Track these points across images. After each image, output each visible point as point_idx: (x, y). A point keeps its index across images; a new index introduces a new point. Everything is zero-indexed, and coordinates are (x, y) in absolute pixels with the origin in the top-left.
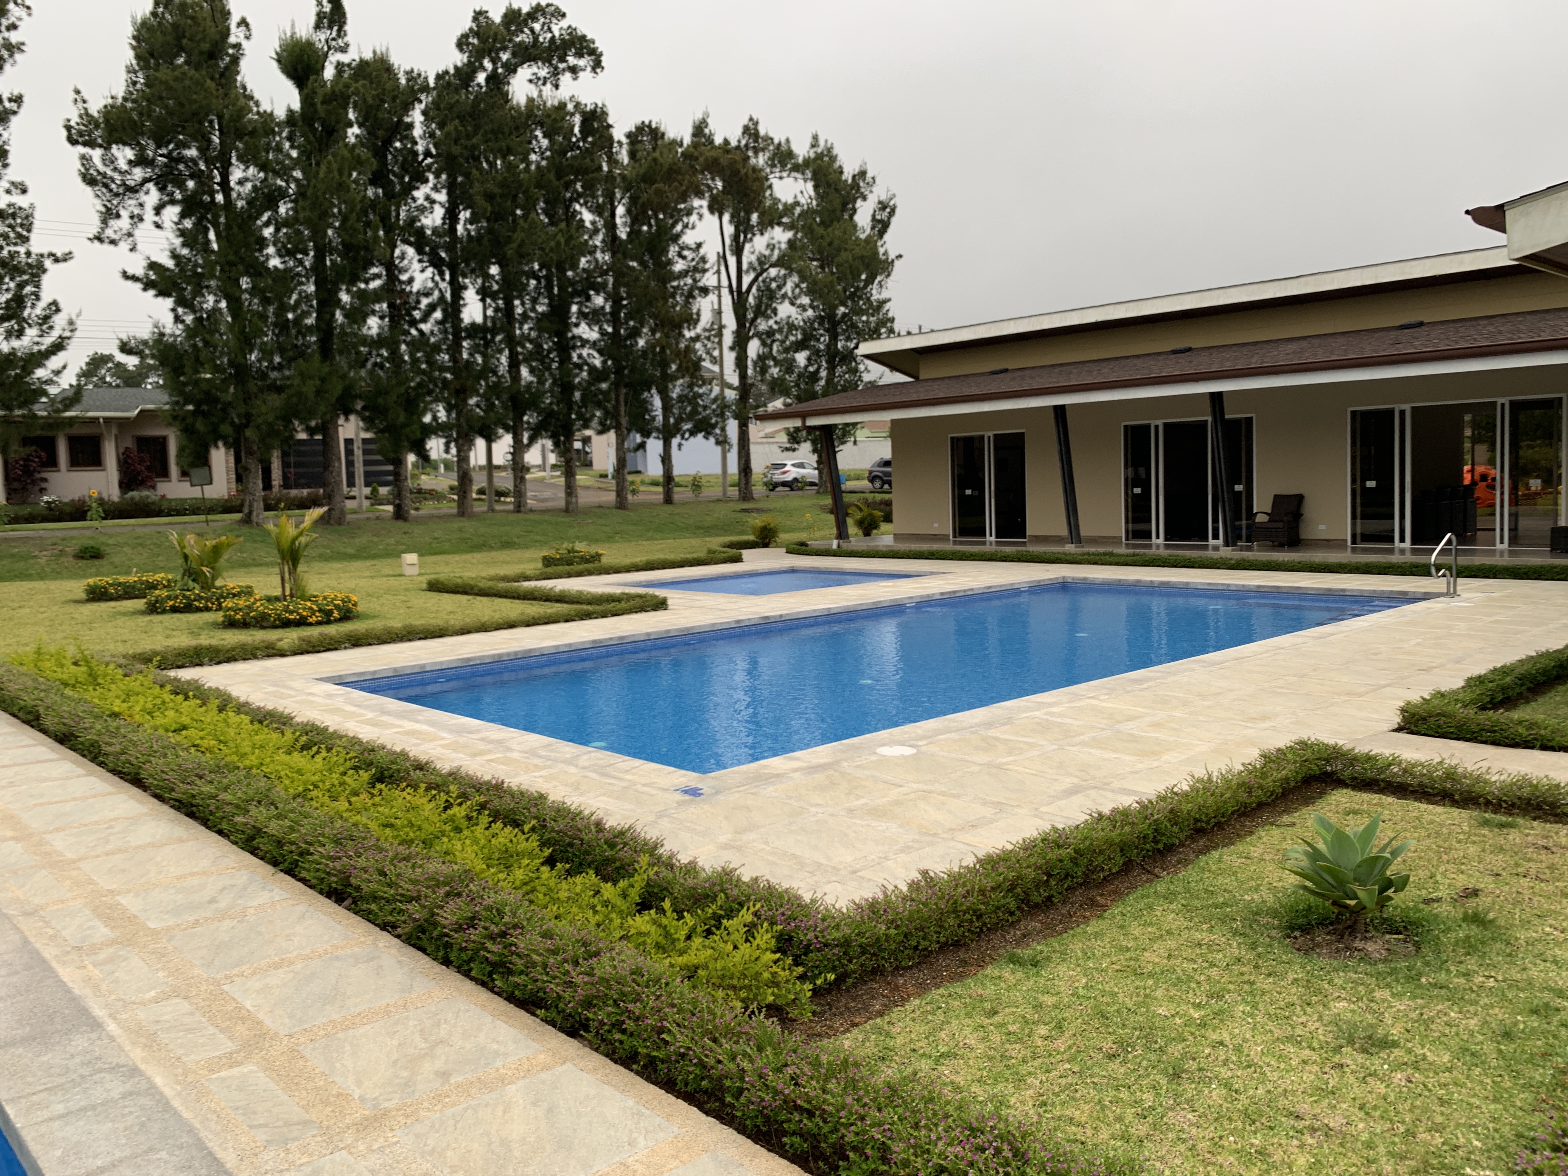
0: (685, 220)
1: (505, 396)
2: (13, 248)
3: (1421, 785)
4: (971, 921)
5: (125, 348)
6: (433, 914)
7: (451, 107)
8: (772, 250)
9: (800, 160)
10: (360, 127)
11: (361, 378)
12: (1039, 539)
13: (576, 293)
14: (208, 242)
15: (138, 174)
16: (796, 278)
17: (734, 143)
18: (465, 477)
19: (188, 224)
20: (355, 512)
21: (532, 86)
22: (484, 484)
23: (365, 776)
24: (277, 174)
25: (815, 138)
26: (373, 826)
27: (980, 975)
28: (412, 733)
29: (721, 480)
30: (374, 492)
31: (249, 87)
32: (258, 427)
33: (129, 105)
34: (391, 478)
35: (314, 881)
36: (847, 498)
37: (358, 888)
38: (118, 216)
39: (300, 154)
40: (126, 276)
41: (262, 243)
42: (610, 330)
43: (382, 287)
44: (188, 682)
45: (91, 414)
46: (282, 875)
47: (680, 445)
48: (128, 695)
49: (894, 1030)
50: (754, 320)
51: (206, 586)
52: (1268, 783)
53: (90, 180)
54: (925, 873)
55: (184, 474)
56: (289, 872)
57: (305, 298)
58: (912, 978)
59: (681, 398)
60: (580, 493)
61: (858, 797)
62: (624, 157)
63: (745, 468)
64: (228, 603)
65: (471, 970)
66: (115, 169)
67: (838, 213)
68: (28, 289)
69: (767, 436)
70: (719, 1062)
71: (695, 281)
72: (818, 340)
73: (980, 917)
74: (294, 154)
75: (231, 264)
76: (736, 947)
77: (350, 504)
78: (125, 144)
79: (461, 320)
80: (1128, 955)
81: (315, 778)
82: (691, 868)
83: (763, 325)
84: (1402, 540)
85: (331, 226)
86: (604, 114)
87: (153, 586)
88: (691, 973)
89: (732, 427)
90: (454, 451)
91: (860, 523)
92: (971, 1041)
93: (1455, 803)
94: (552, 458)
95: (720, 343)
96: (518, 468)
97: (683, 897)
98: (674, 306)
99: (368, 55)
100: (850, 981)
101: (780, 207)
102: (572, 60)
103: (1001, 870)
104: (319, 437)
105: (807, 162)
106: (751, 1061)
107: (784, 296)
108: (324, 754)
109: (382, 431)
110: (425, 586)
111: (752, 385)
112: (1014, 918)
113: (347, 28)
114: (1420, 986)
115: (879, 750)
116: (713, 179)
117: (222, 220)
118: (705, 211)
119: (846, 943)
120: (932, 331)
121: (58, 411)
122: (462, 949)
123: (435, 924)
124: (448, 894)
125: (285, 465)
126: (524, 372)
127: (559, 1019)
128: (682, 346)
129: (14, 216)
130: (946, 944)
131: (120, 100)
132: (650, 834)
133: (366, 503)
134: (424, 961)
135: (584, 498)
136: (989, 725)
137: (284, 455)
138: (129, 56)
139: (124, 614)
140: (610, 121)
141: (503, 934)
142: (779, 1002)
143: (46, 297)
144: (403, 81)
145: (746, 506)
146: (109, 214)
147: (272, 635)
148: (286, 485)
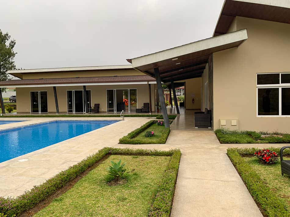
3: (124, 153)
4: (46, 194)
12: (50, 113)
27: (49, 205)
52: (100, 156)
54: (35, 186)
58: (33, 210)
61: (15, 172)
67: (1, 42)
73: (48, 193)
80: (79, 194)
84: (115, 111)
91: (8, 110)
93: (129, 155)
103: (52, 182)
112: (55, 191)
114: (129, 188)
115: (19, 161)
119: (17, 206)
120: (24, 69)
130: (41, 201)
136: (44, 152)
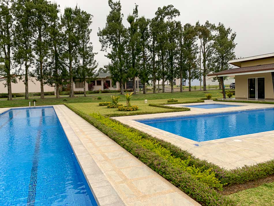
0: (194, 40)
1: (161, 73)
2: (90, 52)
4: (256, 176)
5: (105, 67)
6: (153, 162)
7: (154, 24)
8: (211, 44)
9: (217, 27)
10: (140, 29)
11: (139, 71)
13: (174, 54)
14: (117, 50)
15: (107, 40)
16: (215, 49)
17: (204, 26)
18: (155, 87)
19: (114, 47)
20: (137, 92)
21: (168, 19)
22: (158, 88)
23: (141, 137)
24: (127, 38)
25: (220, 23)
26: (142, 145)
27: (258, 187)
28: (147, 130)
29: (200, 87)
30: (140, 89)
31: (123, 24)
32: (123, 79)
33: (106, 29)
34: (143, 87)
35: (133, 154)
36: (225, 90)
37: (140, 156)
38: (104, 47)
39: (130, 34)
40: (105, 56)
41: (124, 49)
42: (180, 61)
43: (142, 56)
44: (114, 119)
45: (100, 77)
46: (128, 152)
47: (192, 81)
48: (106, 121)
49: (240, 196)
50: (207, 57)
51: (116, 104)
53: (100, 41)
54: (246, 166)
55: (112, 86)
56: (129, 152)
57: (131, 58)
58: (243, 186)
59: (193, 72)
60: (174, 89)
61: (230, 149)
62: (183, 30)
63: (205, 85)
64: (119, 107)
65: (159, 173)
66: (104, 39)
67: (224, 37)
68: (92, 58)
69: (209, 79)
70: (205, 197)
71: (196, 51)
72: (220, 61)
73: (258, 176)
74: (129, 34)
75: (120, 53)
76: (207, 175)
77: (137, 91)
78: (105, 35)
79: (155, 60)
81: (133, 137)
82: (198, 159)
83: (209, 58)
85: (135, 46)
86: (180, 23)
87: (108, 104)
88: (199, 179)
89: (202, 77)
90: (153, 82)
91: (228, 95)
92: (257, 201)
94: (169, 83)
95: (200, 62)
96: (163, 85)
97: (197, 165)
98: (192, 56)
99: (141, 17)
100: (230, 185)
101: (213, 36)
102: (175, 14)
103: (263, 167)
104: (132, 80)
105: (218, 28)
106: (212, 198)
107: (213, 53)
108: (134, 133)
109: (142, 79)
110: (148, 105)
111: (206, 69)
112: (266, 177)
113: (138, 13)
115: (234, 140)
116: (200, 32)
117: (119, 46)
118: (198, 38)
119: (229, 177)
120: (244, 58)
121: (96, 77)
122: (158, 169)
123: (153, 164)
124: (155, 159)
125: (127, 85)
126: (165, 68)
127: (174, 184)
128: (193, 63)
129: (90, 47)
131: (105, 29)
132: (190, 152)
133: (139, 91)
134: (151, 170)
135: (174, 90)
137: (127, 83)
138: (106, 22)
139: (104, 108)
140: (181, 24)
141: (165, 167)
142: (216, 187)
143: (94, 60)
144: (146, 21)
145: (205, 92)
146: (103, 46)
147: (125, 112)
148: (127, 88)
